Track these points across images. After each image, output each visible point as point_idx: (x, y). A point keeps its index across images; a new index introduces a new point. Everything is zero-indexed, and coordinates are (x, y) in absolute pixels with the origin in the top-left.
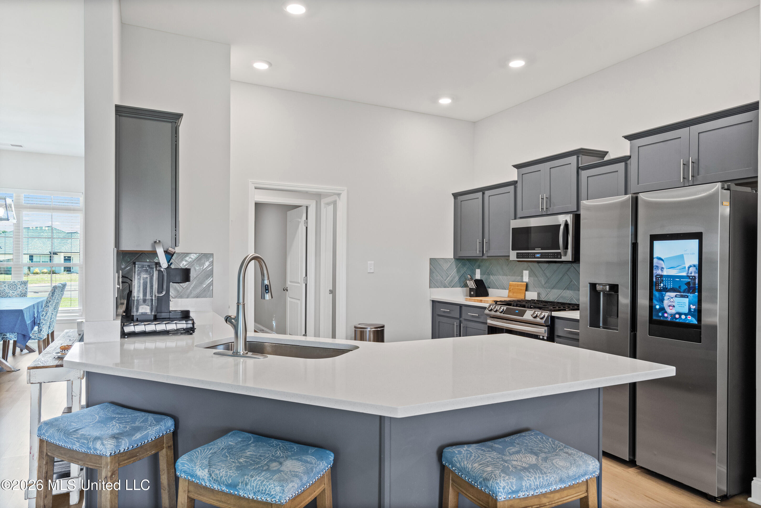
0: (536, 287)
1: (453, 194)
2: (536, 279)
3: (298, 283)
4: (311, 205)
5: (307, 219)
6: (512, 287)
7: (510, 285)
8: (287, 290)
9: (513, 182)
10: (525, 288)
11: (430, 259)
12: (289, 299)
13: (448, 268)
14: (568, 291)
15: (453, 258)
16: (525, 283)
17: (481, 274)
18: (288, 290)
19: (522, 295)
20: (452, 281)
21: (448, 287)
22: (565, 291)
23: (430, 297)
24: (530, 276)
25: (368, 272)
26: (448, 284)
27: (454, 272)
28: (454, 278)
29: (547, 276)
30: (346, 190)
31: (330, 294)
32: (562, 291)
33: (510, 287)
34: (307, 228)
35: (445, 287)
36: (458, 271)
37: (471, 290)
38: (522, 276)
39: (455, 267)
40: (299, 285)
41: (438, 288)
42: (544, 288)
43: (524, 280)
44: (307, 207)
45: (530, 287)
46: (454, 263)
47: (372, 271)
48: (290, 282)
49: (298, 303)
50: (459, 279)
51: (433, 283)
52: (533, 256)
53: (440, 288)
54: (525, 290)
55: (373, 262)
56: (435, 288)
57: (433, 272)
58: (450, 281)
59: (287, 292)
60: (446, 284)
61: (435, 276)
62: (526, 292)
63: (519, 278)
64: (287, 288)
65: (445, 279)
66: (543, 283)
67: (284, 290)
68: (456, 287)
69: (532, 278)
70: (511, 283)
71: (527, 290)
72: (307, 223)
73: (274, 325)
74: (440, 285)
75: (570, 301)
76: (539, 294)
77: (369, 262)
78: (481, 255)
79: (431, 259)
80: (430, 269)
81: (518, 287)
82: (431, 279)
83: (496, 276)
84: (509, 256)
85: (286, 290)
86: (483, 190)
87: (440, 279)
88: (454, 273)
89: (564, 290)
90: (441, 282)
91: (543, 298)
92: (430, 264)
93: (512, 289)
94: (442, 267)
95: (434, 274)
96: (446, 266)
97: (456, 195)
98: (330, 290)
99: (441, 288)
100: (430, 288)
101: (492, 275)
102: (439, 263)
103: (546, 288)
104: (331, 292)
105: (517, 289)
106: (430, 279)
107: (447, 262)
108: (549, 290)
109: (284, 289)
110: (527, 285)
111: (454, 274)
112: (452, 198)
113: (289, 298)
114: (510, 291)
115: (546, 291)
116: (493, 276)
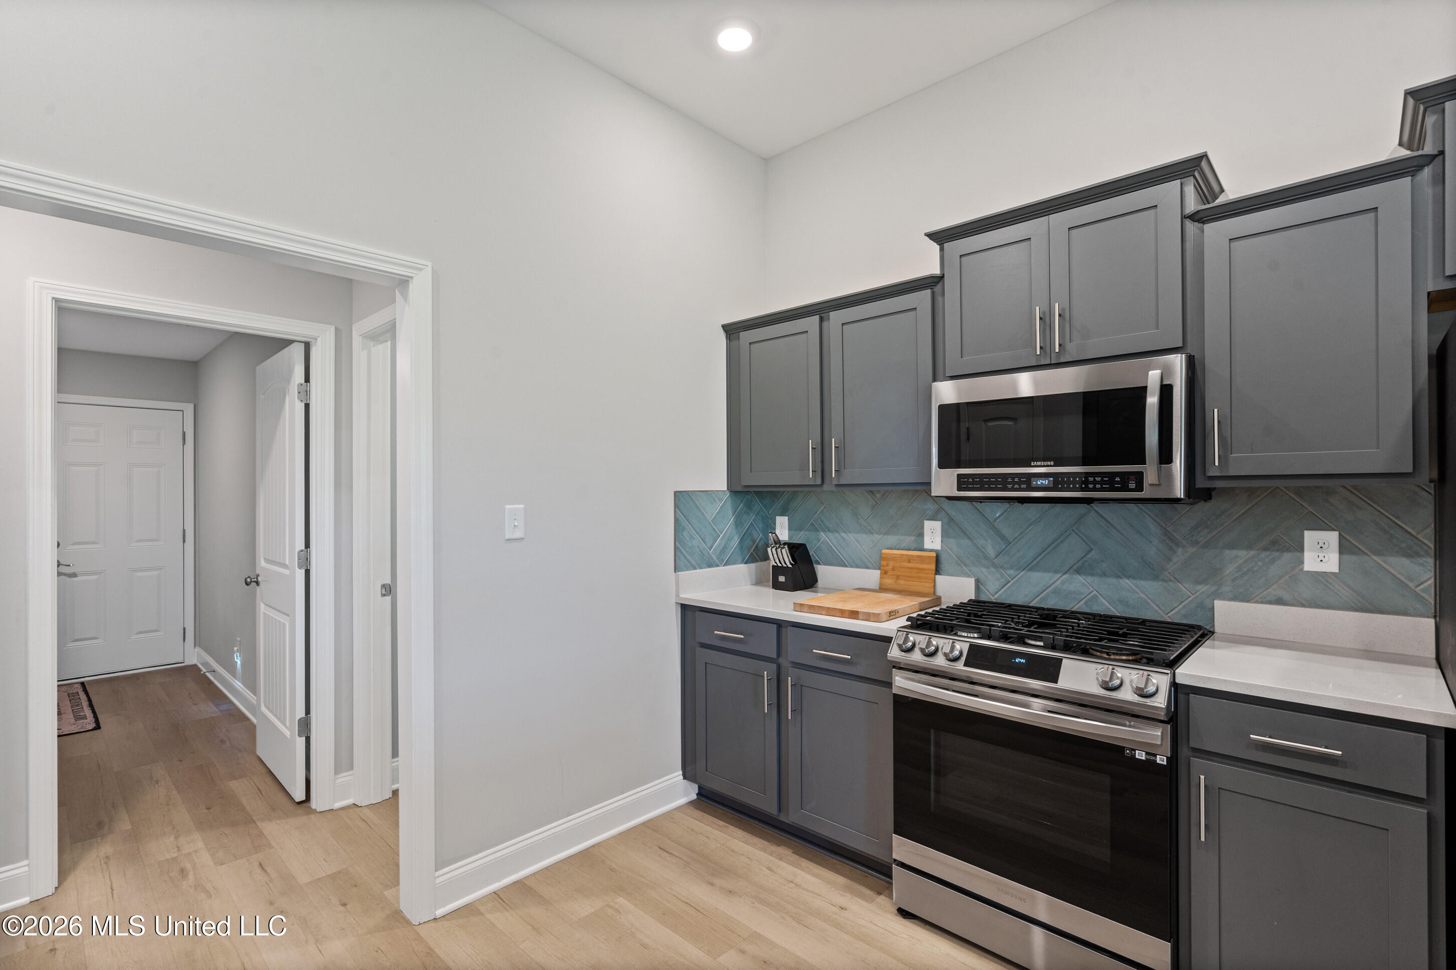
0: (966, 565)
1: (724, 327)
2: (966, 542)
3: (284, 566)
4: (319, 340)
5: (307, 379)
6: (891, 564)
7: (882, 557)
8: (257, 583)
9: (930, 280)
10: (933, 566)
11: (675, 493)
12: (262, 608)
13: (715, 517)
14: (1080, 578)
15: (726, 489)
16: (934, 554)
17: (790, 529)
18: (261, 584)
19: (927, 585)
20: (724, 548)
21: (717, 566)
22: (1065, 576)
23: (677, 596)
24: (945, 534)
25: (507, 538)
26: (718, 558)
27: (727, 525)
28: (730, 539)
29: (1002, 537)
30: (430, 268)
31: (383, 595)
32: (1059, 575)
33: (884, 563)
34: (307, 406)
35: (710, 565)
36: (738, 523)
37: (777, 570)
38: (921, 535)
39: (730, 512)
40: (287, 572)
41: (695, 569)
42: (995, 566)
43: (928, 545)
44: (307, 346)
45: (945, 565)
46: (729, 503)
47: (518, 534)
48: (267, 561)
49: (284, 624)
50: (741, 540)
51: (682, 558)
52: (1024, 483)
53: (698, 571)
54: (934, 572)
55: (522, 506)
56: (688, 570)
57: (684, 529)
58: (721, 548)
59: (258, 589)
60: (712, 558)
61: (688, 539)
62: (937, 576)
63: (909, 540)
64: (258, 576)
65: (709, 544)
66: (991, 552)
67: (247, 584)
68: (735, 563)
69: (952, 542)
70: (885, 551)
71: (938, 571)
72: (307, 393)
73: (239, 662)
74: (700, 562)
75: (1086, 603)
76: (978, 583)
77: (507, 507)
78: (819, 482)
79: (677, 493)
80: (676, 520)
81: (909, 562)
82: (678, 548)
83: (837, 534)
84: (929, 484)
85: (252, 581)
86: (821, 310)
87: (698, 546)
88: (730, 529)
89: (1065, 573)
90: (702, 552)
91: (994, 592)
92: (676, 506)
93: (890, 567)
94: (703, 514)
95: (685, 534)
96: (711, 510)
97: (732, 331)
98: (383, 586)
99: (701, 568)
100: (675, 572)
101: (824, 531)
102: (696, 504)
103: (1002, 567)
104: (388, 589)
105: (909, 568)
106: (676, 548)
107: (715, 501)
108: (1011, 572)
109: (249, 580)
110: (938, 560)
111: (729, 532)
112: (722, 336)
113: (262, 605)
114: (884, 573)
115: (1002, 576)
116: (830, 534)
